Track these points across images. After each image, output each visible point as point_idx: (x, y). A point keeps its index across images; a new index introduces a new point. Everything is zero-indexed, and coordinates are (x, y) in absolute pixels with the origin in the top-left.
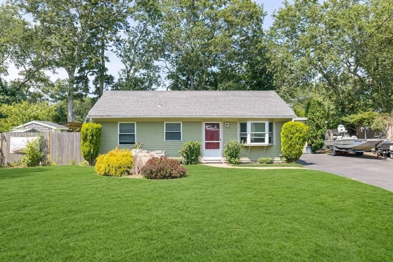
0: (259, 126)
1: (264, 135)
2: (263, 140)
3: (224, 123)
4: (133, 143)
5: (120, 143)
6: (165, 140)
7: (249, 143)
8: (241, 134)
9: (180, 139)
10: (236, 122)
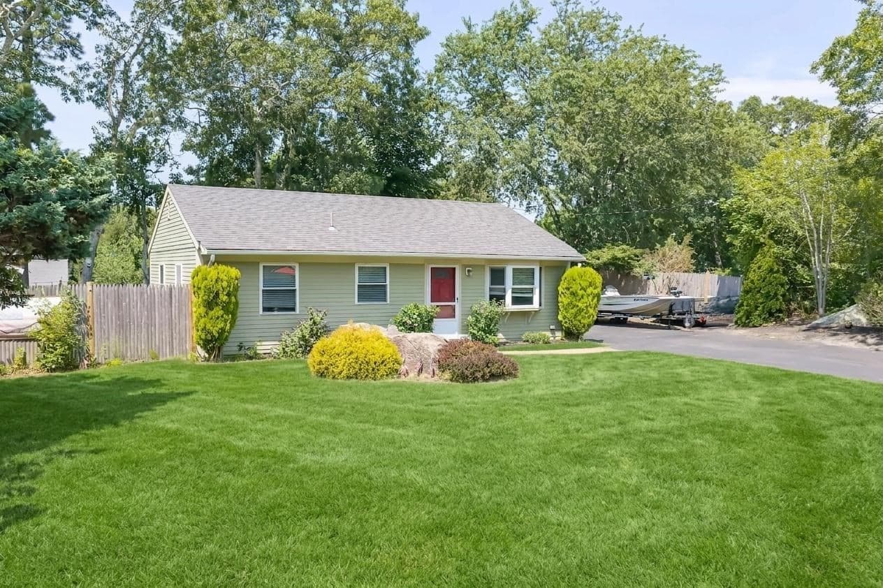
0: (524, 275)
1: (532, 291)
2: (529, 301)
3: (465, 266)
4: (293, 309)
5: (265, 309)
6: (356, 302)
7: (509, 306)
8: (491, 290)
9: (385, 300)
10: (483, 267)
